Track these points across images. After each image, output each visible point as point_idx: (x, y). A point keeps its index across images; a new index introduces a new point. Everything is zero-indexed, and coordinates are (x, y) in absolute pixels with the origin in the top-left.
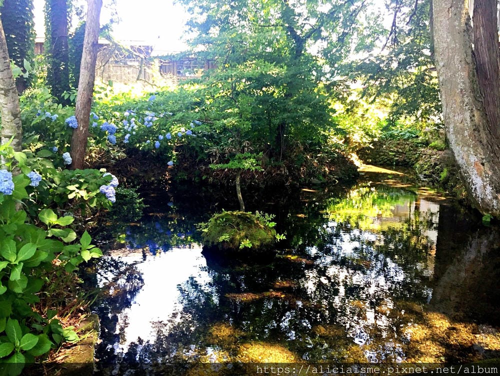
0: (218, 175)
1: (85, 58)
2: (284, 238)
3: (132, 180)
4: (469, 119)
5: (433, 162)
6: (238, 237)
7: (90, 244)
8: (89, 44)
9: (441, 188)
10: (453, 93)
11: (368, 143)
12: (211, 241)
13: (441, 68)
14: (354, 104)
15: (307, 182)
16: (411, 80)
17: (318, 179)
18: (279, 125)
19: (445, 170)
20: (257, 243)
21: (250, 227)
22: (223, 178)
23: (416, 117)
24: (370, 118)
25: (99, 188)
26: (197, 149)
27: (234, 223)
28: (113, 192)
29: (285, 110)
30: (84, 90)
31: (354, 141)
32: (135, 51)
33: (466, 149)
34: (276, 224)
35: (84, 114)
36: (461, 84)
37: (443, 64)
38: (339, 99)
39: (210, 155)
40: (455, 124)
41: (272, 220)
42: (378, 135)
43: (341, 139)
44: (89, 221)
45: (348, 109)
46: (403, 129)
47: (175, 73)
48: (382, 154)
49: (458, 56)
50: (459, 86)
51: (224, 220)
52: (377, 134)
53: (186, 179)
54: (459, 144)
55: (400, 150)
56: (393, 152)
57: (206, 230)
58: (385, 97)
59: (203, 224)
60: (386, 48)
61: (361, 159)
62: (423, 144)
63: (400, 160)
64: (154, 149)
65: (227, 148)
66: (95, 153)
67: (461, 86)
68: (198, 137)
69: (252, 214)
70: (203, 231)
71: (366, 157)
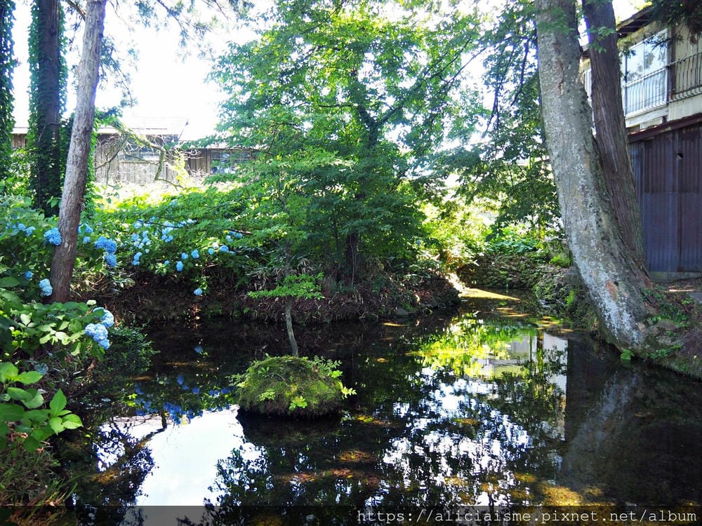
0: (265, 306)
1: (74, 150)
2: (354, 392)
3: (144, 316)
4: (595, 225)
5: (556, 281)
6: (287, 394)
7: (64, 409)
8: (79, 130)
9: (568, 317)
10: (573, 191)
11: (472, 259)
12: (249, 400)
13: (556, 158)
14: (451, 206)
15: (389, 313)
16: (522, 175)
17: (405, 309)
18: (349, 236)
19: (572, 293)
20: (315, 402)
21: (304, 378)
22: (272, 310)
23: (532, 223)
24: (473, 225)
25: (84, 329)
26: (236, 271)
27: (281, 373)
28: (104, 333)
29: (356, 216)
30: (71, 193)
31: (453, 256)
32: (152, 142)
33: (594, 263)
34: (342, 372)
35: (71, 226)
36: (582, 179)
37: (557, 153)
38: (430, 200)
39: (254, 279)
40: (578, 230)
41: (338, 368)
42: (484, 249)
43: (436, 254)
44: (77, 375)
45: (443, 213)
46: (516, 240)
47: (209, 169)
48: (490, 273)
49: (576, 142)
50: (580, 182)
51: (268, 369)
52: (482, 246)
53: (221, 313)
54: (585, 258)
55: (514, 268)
56: (504, 270)
57: (241, 385)
58: (491, 197)
59: (239, 376)
60: (488, 134)
61: (463, 281)
62: (543, 259)
63: (514, 281)
64: (175, 273)
65: (277, 269)
66: (90, 280)
67: (582, 181)
68: (238, 254)
69: (308, 359)
70: (238, 385)
71: (470, 277)
